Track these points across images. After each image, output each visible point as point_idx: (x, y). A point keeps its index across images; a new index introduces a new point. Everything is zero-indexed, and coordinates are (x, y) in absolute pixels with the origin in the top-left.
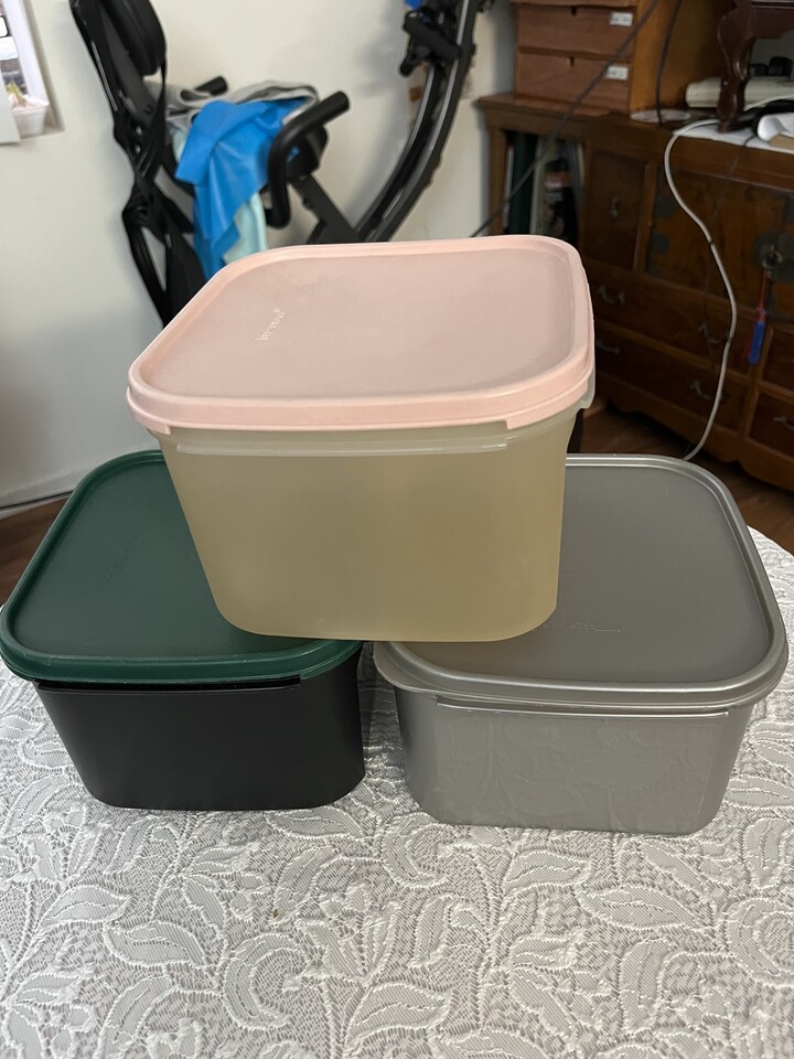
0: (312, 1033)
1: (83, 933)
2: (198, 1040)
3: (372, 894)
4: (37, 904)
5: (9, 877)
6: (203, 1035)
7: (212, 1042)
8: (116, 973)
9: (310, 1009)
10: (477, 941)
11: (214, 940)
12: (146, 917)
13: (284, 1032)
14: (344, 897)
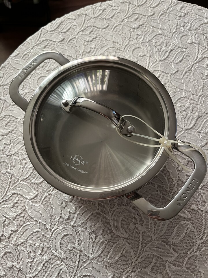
0: (70, 265)
1: (21, 199)
2: (40, 249)
3: (103, 230)
4: (12, 182)
5: (6, 169)
6: (42, 249)
7: (44, 252)
8: (26, 216)
9: (72, 257)
10: (128, 263)
11: (54, 220)
12: (39, 202)
13: (63, 260)
14: (95, 226)
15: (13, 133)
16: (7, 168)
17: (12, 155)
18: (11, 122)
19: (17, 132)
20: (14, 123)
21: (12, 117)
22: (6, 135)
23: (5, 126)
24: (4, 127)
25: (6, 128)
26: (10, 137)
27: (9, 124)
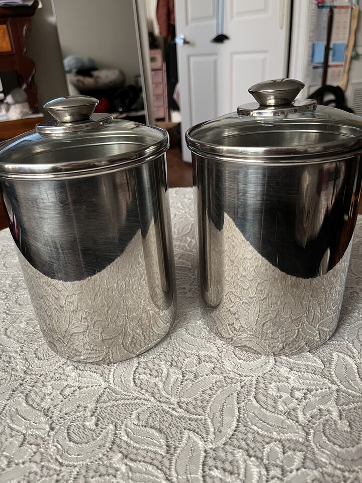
15: (248, 445)
16: (333, 423)
17: (300, 425)
18: (219, 464)
19: (240, 436)
20: (222, 454)
21: (206, 469)
22: (262, 459)
23: (239, 474)
24: (241, 476)
25: (242, 471)
26: (261, 448)
27: (228, 466)
